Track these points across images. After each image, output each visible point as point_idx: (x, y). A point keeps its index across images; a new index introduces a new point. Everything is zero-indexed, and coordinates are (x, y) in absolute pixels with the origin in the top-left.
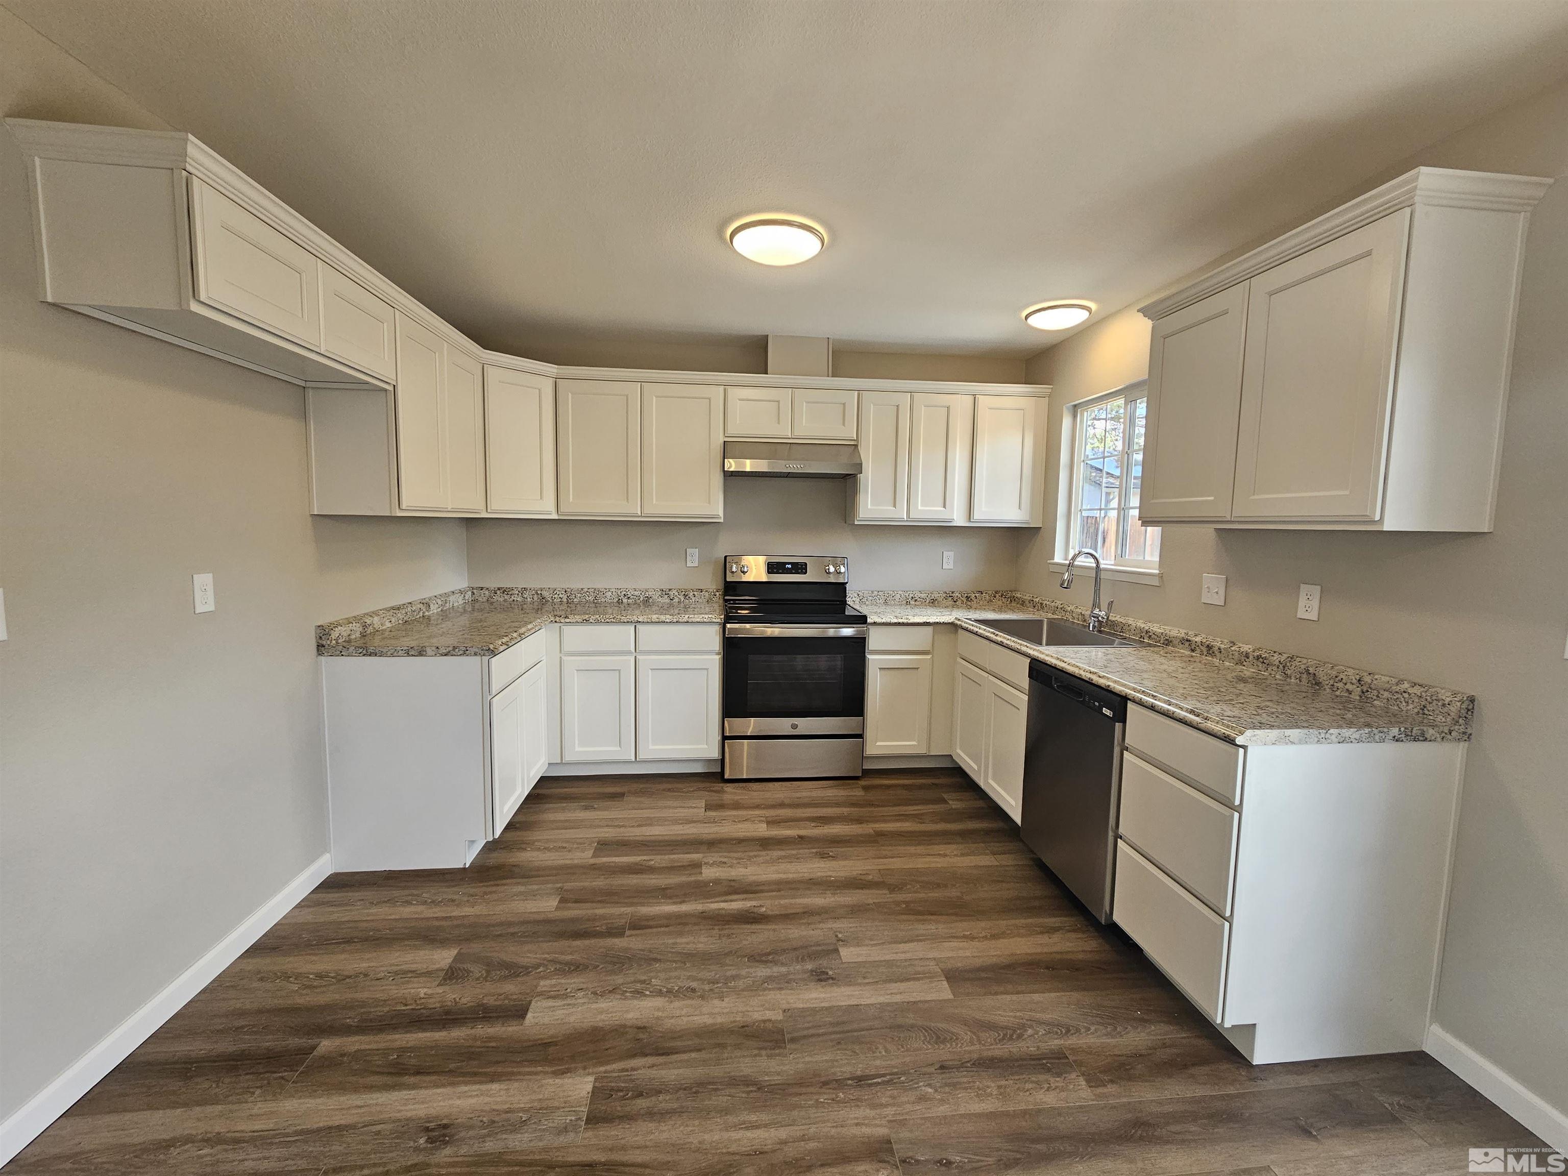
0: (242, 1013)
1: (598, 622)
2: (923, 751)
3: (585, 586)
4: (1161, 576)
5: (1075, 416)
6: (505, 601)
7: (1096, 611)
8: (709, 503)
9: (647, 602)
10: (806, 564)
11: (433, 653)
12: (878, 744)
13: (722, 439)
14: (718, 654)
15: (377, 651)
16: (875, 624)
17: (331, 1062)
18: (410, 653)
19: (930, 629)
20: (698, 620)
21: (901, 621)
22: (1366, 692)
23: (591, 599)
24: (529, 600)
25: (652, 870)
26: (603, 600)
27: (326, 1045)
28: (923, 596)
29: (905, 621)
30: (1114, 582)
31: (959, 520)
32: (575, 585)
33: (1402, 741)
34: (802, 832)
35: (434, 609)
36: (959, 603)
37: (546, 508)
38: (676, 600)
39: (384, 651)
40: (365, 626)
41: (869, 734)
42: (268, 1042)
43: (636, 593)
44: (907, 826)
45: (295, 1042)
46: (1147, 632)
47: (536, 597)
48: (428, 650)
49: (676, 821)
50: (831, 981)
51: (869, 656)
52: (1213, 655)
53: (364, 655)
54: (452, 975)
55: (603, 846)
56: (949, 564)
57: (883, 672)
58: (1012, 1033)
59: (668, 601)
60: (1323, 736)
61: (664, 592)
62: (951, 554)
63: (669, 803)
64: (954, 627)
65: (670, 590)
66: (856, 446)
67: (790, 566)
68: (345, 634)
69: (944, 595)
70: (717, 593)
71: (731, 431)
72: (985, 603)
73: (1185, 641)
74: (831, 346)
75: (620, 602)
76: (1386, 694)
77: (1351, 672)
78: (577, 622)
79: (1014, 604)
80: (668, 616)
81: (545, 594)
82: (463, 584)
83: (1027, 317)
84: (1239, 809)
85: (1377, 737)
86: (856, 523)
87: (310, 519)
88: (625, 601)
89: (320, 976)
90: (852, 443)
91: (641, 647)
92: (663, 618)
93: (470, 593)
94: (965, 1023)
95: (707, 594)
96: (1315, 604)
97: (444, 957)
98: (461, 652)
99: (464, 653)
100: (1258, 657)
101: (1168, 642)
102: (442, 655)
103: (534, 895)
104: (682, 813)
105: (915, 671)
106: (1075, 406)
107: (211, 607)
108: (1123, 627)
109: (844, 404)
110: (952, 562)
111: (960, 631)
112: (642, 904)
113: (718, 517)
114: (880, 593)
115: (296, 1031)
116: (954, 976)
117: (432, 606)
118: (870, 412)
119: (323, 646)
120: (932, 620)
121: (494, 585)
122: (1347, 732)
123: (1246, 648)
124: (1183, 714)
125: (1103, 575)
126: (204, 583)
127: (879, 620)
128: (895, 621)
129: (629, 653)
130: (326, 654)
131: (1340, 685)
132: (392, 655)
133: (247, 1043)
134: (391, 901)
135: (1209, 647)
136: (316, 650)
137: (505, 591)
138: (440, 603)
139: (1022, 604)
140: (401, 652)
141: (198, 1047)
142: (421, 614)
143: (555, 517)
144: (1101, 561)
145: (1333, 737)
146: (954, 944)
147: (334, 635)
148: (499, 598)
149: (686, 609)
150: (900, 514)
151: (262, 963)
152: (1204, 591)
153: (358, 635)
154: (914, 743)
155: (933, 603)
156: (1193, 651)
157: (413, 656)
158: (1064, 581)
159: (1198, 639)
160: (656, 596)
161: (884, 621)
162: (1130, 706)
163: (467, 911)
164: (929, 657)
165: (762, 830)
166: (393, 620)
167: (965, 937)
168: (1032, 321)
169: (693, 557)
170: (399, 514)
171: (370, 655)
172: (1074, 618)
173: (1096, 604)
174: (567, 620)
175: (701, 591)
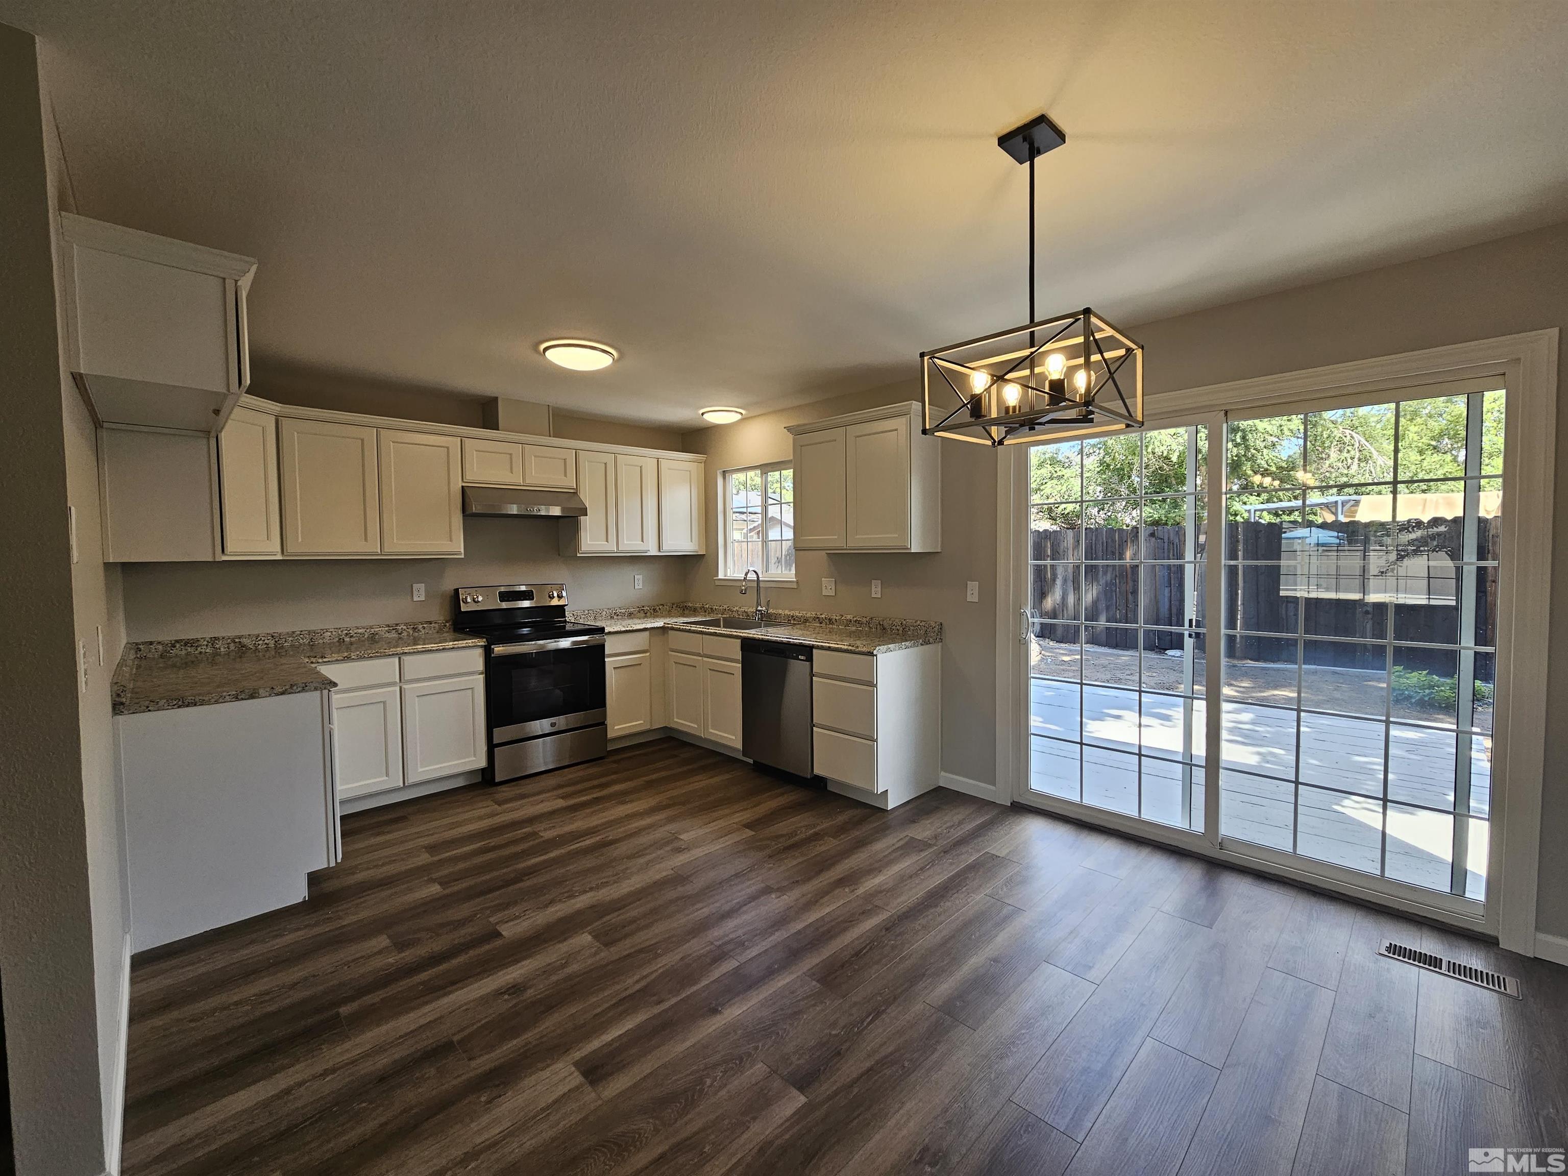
1: (360, 658)
2: (648, 727)
3: (297, 629)
4: (797, 582)
5: (724, 478)
6: (188, 654)
7: (759, 608)
8: (451, 541)
9: (373, 638)
10: (532, 591)
11: (267, 694)
12: (616, 728)
13: (460, 484)
14: (482, 673)
15: (197, 700)
16: (610, 633)
18: (240, 697)
19: (647, 633)
20: (463, 645)
21: (628, 629)
22: (905, 629)
23: (306, 641)
24: (222, 649)
26: (321, 641)
28: (623, 611)
29: (630, 629)
30: (767, 588)
31: (653, 552)
33: (923, 645)
34: (595, 796)
36: (648, 614)
37: (271, 550)
38: (405, 634)
39: (207, 699)
41: (609, 721)
43: (359, 631)
44: (663, 774)
46: (792, 616)
47: (232, 646)
48: (261, 691)
49: (480, 818)
50: (686, 851)
51: (607, 659)
52: (833, 624)
53: (179, 707)
54: (403, 945)
55: (432, 849)
56: (639, 585)
57: (617, 670)
58: (793, 834)
59: (396, 635)
60: (900, 646)
61: (391, 627)
62: (640, 576)
64: (664, 629)
65: (397, 625)
66: (575, 493)
67: (517, 594)
69: (638, 609)
70: (448, 624)
71: (469, 477)
72: (667, 613)
73: (817, 618)
74: (551, 411)
75: (341, 641)
76: (912, 628)
77: (897, 620)
78: (337, 660)
79: (686, 612)
81: (245, 641)
83: (703, 414)
84: (876, 686)
85: (916, 644)
86: (578, 556)
87: (101, 572)
90: (573, 491)
91: (407, 676)
94: (768, 839)
95: (436, 625)
96: (879, 589)
97: (378, 942)
98: (299, 689)
99: (303, 690)
100: (856, 621)
101: (806, 620)
102: (277, 694)
104: (476, 813)
105: (638, 667)
106: (724, 471)
108: (777, 616)
110: (641, 585)
111: (670, 632)
112: (517, 864)
113: (459, 553)
114: (590, 612)
116: (749, 826)
118: (585, 467)
119: (122, 704)
120: (649, 626)
122: (907, 643)
123: (849, 617)
124: (846, 647)
125: (762, 585)
127: (612, 630)
128: (624, 629)
129: (394, 684)
130: (126, 712)
131: (894, 627)
132: (217, 702)
135: (830, 620)
136: (110, 709)
139: (694, 611)
140: (227, 697)
143: (280, 557)
144: (760, 576)
145: (903, 646)
146: (738, 815)
148: (178, 651)
149: (415, 642)
150: (612, 547)
152: (824, 588)
154: (642, 722)
155: (631, 615)
156: (821, 623)
157: (242, 699)
158: (742, 590)
159: (823, 616)
160: (382, 631)
161: (615, 630)
162: (814, 651)
163: (355, 918)
164: (648, 654)
165: (561, 803)
167: (742, 810)
168: (706, 416)
169: (420, 592)
171: (187, 706)
172: (739, 615)
173: (758, 604)
174: (326, 660)
175: (430, 623)
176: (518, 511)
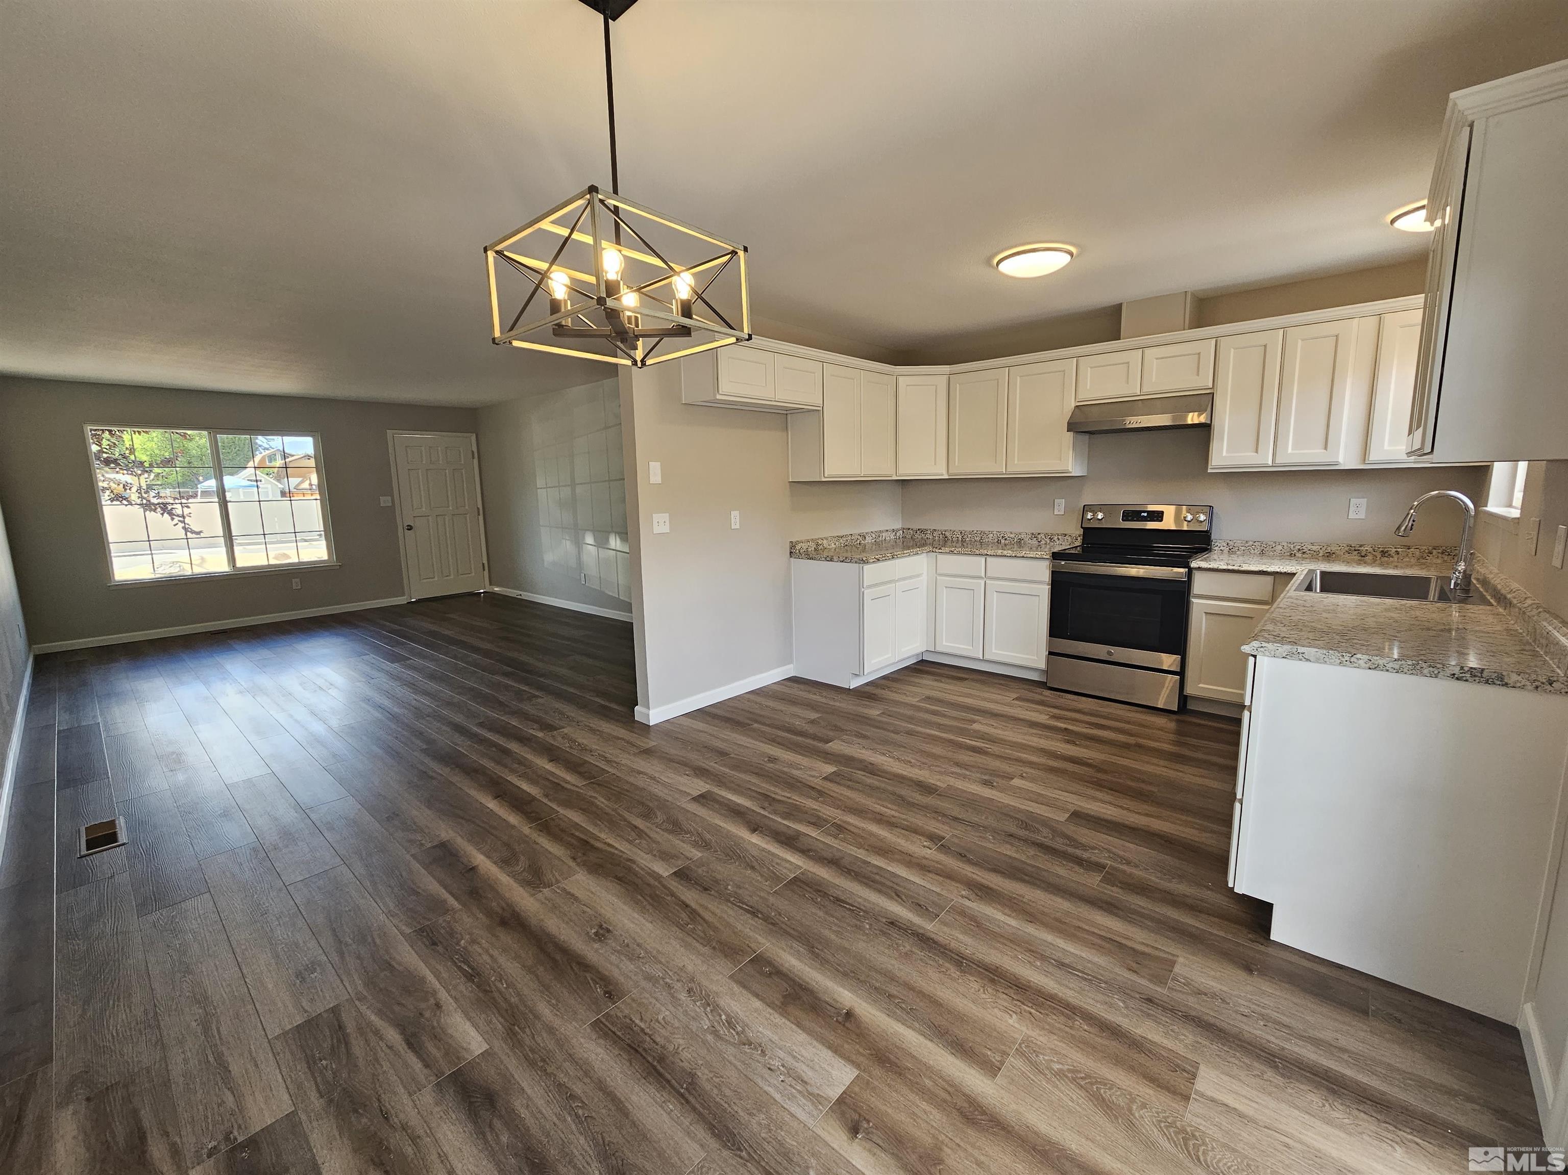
0: (736, 708)
1: (959, 553)
4: (1518, 521)
6: (922, 538)
8: (1060, 460)
9: (1020, 543)
10: (1163, 512)
11: (837, 560)
12: (1201, 685)
13: (1073, 405)
14: (1048, 584)
15: (814, 557)
17: (754, 730)
18: (827, 559)
19: (1270, 579)
20: (1032, 556)
23: (978, 539)
24: (937, 538)
25: (945, 716)
26: (987, 540)
27: (756, 725)
29: (1236, 568)
32: (968, 529)
33: (1467, 680)
35: (869, 540)
37: (939, 471)
38: (1043, 542)
39: (817, 557)
40: (817, 545)
41: (1192, 673)
42: (741, 719)
43: (1012, 536)
45: (748, 721)
47: (941, 536)
50: (990, 787)
51: (1194, 600)
53: (808, 559)
54: (812, 722)
56: (1357, 515)
57: (1208, 616)
59: (1036, 543)
60: (1348, 659)
61: (1034, 536)
62: (1364, 501)
63: (992, 690)
66: (1212, 394)
67: (1145, 514)
68: (805, 548)
69: (1347, 549)
70: (1079, 538)
71: (1081, 397)
72: (1413, 561)
74: (1189, 296)
75: (999, 542)
78: (946, 553)
80: (1009, 552)
81: (947, 534)
82: (898, 525)
83: (1393, 222)
85: (1426, 671)
86: (1209, 471)
87: (788, 484)
88: (1003, 541)
89: (766, 706)
90: (1208, 391)
91: (988, 574)
92: (1005, 553)
93: (901, 532)
97: (814, 715)
103: (872, 707)
105: (1250, 620)
107: (738, 526)
109: (1199, 354)
110: (1364, 511)
113: (1068, 471)
115: (749, 719)
116: (1079, 815)
117: (867, 537)
118: (1230, 357)
119: (793, 553)
120: (1272, 569)
121: (916, 527)
126: (735, 515)
127: (1204, 565)
128: (1225, 567)
129: (981, 578)
130: (794, 557)
133: (734, 716)
134: (809, 692)
136: (788, 554)
137: (922, 531)
138: (874, 536)
140: (823, 558)
141: (719, 712)
142: (858, 542)
143: (947, 477)
145: (1361, 662)
147: (798, 547)
148: (918, 536)
150: (1265, 459)
151: (752, 697)
153: (813, 549)
155: (1329, 556)
157: (828, 561)
160: (1027, 537)
161: (1211, 566)
163: (838, 704)
164: (1266, 607)
166: (837, 543)
168: (1399, 224)
169: (1060, 506)
170: (824, 480)
174: (940, 551)
175: (1065, 535)
176: (1173, 422)
